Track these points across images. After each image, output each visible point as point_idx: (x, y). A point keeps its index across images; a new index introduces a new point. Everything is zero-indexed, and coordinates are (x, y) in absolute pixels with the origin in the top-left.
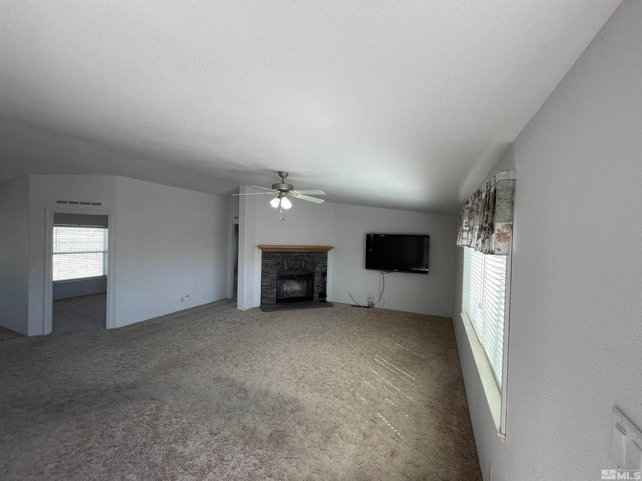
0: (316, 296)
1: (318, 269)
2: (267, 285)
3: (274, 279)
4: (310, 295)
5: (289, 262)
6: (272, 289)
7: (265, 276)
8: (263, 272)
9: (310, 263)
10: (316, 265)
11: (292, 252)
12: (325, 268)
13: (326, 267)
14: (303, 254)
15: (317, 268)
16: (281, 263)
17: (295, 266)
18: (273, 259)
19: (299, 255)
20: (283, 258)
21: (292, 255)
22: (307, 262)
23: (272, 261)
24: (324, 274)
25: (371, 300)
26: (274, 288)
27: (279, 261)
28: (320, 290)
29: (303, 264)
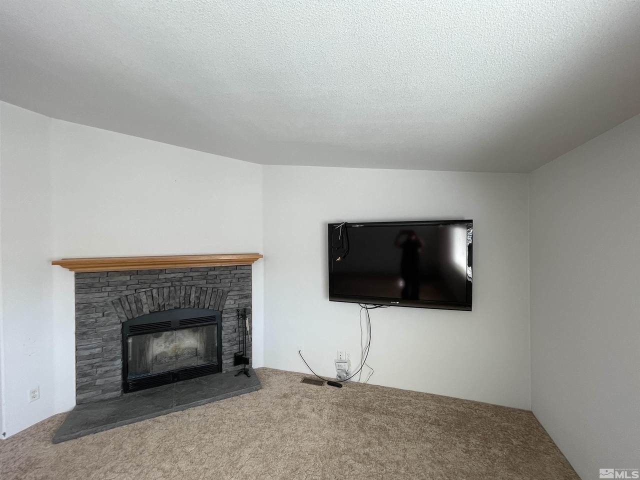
0: (227, 361)
1: (230, 304)
2: (92, 356)
3: (112, 339)
4: (215, 360)
5: (155, 295)
6: (108, 363)
7: (84, 333)
8: (80, 325)
9: (210, 291)
10: (224, 296)
11: (161, 271)
12: (245, 301)
13: (249, 296)
14: (191, 274)
15: (227, 302)
16: (131, 298)
17: (171, 302)
18: (109, 289)
19: (180, 275)
20: (138, 286)
21: (161, 277)
22: (202, 291)
23: (106, 294)
24: (244, 314)
25: (345, 366)
26: (114, 359)
27: (126, 293)
28: (235, 349)
29: (193, 296)
